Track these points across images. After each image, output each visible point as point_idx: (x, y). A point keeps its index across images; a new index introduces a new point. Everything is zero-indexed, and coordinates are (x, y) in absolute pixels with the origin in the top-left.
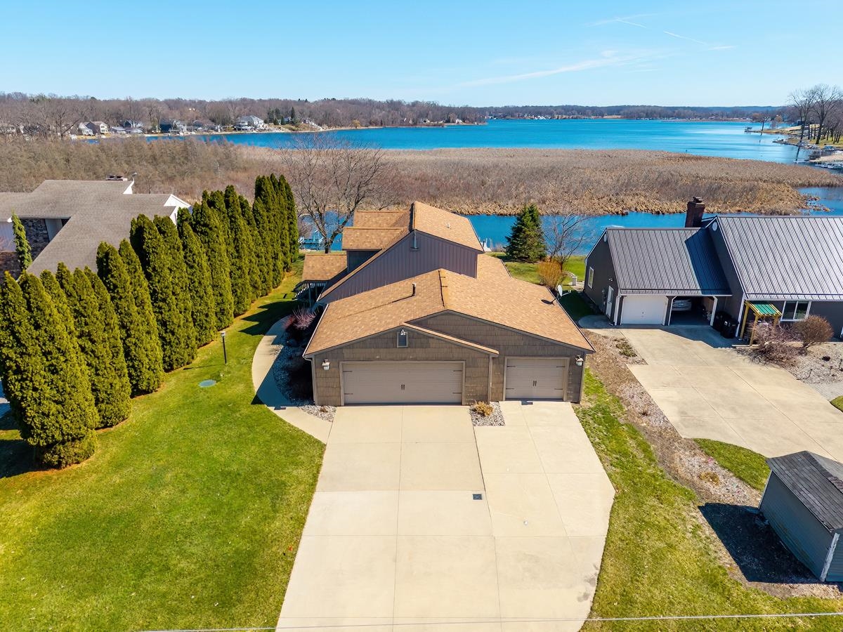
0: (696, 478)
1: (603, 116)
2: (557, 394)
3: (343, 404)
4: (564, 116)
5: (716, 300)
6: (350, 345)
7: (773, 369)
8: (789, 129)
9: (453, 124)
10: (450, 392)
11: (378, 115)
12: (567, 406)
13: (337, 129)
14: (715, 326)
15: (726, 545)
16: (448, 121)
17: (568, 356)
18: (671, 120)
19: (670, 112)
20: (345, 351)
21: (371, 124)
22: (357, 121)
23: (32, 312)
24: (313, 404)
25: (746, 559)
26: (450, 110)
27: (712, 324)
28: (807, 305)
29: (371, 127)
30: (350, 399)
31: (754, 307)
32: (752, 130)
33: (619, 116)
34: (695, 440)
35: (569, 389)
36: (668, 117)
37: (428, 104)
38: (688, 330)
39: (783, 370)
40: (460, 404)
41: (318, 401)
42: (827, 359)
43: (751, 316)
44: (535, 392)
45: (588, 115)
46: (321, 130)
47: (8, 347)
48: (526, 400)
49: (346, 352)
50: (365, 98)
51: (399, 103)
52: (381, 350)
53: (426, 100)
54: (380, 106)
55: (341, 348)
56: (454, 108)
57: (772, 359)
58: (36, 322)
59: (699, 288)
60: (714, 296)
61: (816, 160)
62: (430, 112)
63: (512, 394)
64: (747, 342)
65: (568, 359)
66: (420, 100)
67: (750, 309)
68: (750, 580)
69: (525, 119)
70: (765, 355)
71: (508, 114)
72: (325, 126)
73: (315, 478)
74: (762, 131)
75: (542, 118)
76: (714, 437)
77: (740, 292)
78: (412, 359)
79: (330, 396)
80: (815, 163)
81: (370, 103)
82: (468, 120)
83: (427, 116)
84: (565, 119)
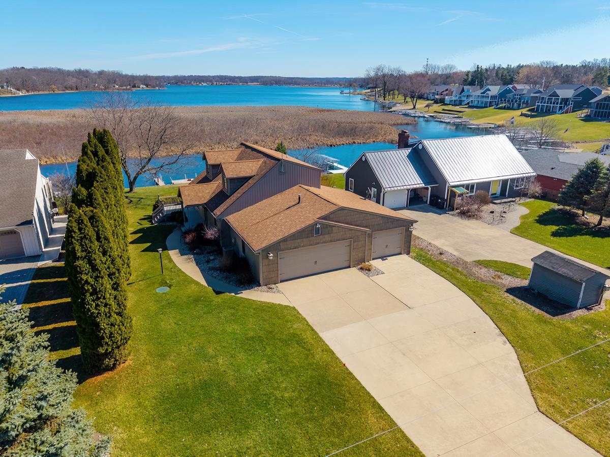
0: (492, 279)
1: (247, 83)
2: (398, 251)
3: (279, 282)
4: (221, 83)
5: (430, 189)
6: (285, 240)
7: (473, 221)
8: (364, 91)
9: (139, 89)
10: (343, 260)
11: (72, 81)
12: (406, 257)
13: (35, 93)
14: (430, 204)
15: (531, 305)
16: (134, 86)
17: (404, 226)
18: (291, 86)
19: (290, 81)
20: (281, 244)
21: (66, 88)
22: (53, 87)
23: (101, 242)
24: (259, 285)
25: (545, 308)
26: (133, 78)
27: (428, 203)
28: (474, 186)
29: (67, 91)
31: (454, 189)
32: (344, 92)
33: (258, 83)
34: (474, 261)
35: (405, 246)
36: (290, 84)
37: (113, 73)
38: (420, 208)
39: (478, 221)
40: (349, 267)
41: (263, 283)
42: (492, 212)
43: (453, 194)
44: (387, 253)
45: (237, 82)
46: (21, 94)
47: (85, 273)
48: (383, 258)
49: (282, 246)
50: (53, 67)
51: (87, 71)
52: (304, 240)
53: (111, 70)
54: (69, 73)
55: (279, 242)
56: (136, 76)
57: (470, 216)
58: (104, 249)
59: (422, 183)
60: (429, 186)
61: (391, 110)
62: (117, 79)
63: (375, 255)
64: (453, 210)
65: (405, 228)
66: (106, 70)
67: (451, 190)
68: (554, 316)
69: (192, 85)
70: (465, 214)
71: (179, 81)
72: (24, 91)
73: (310, 326)
74: (350, 93)
75: (205, 84)
76: (482, 258)
77: (444, 181)
78: (323, 243)
79: (271, 278)
80: (391, 112)
81: (60, 72)
82: (150, 85)
83: (115, 83)
84: (221, 85)
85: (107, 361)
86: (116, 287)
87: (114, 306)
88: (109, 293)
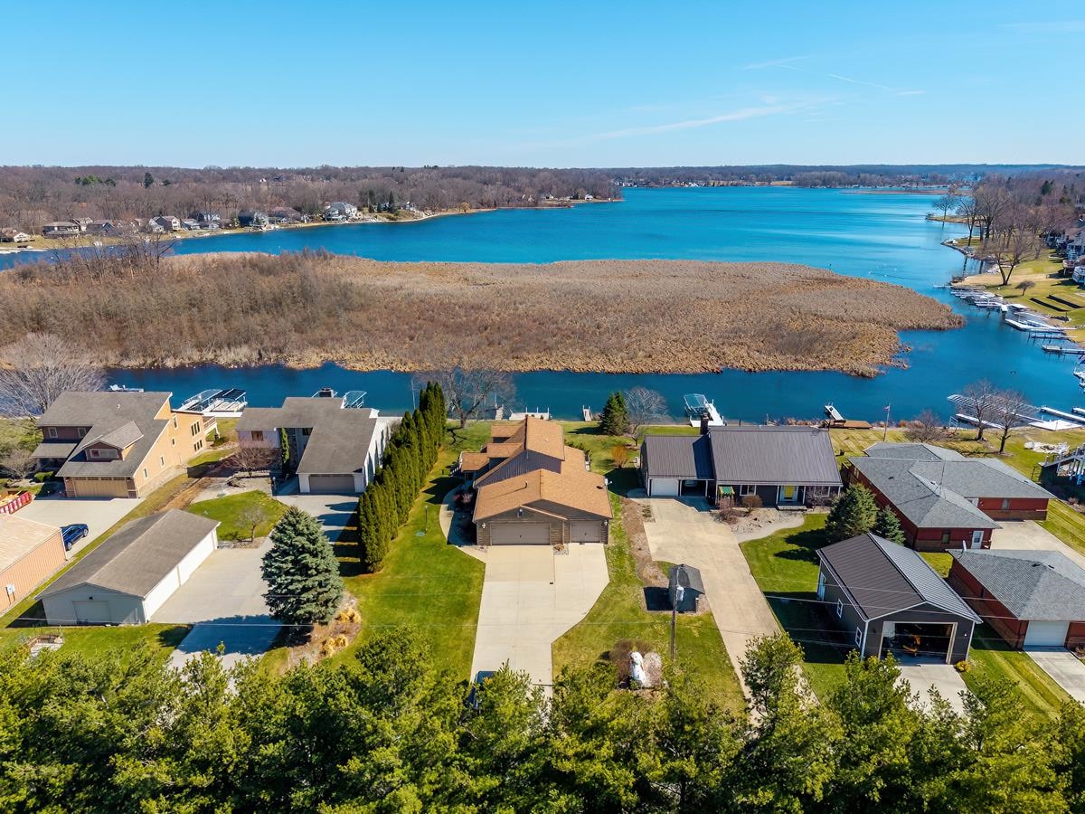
0: (648, 577)
1: (770, 181)
3: (491, 544)
4: (722, 183)
5: (707, 482)
6: (495, 517)
7: (724, 525)
9: (581, 201)
10: (543, 538)
11: (491, 192)
12: (601, 546)
13: (443, 214)
15: (646, 600)
17: (600, 521)
21: (482, 204)
22: (465, 201)
24: (476, 544)
25: (652, 604)
27: (706, 496)
28: (753, 487)
29: (483, 210)
30: (495, 542)
31: (721, 488)
33: (790, 182)
34: (658, 562)
35: (602, 537)
38: (692, 500)
39: (728, 526)
40: (548, 544)
41: (479, 543)
42: (756, 519)
44: (586, 539)
45: (751, 181)
48: (581, 543)
49: (493, 520)
52: (510, 519)
55: (491, 518)
59: (697, 475)
60: (705, 480)
61: (958, 284)
62: (554, 184)
63: (574, 539)
64: (719, 509)
69: (672, 187)
71: (652, 180)
72: (429, 211)
73: (483, 576)
75: (693, 185)
76: (668, 561)
77: (715, 478)
78: (525, 523)
79: (485, 541)
82: (600, 195)
83: (550, 191)
84: (723, 185)
85: (370, 568)
86: (377, 531)
87: (375, 541)
88: (373, 534)
